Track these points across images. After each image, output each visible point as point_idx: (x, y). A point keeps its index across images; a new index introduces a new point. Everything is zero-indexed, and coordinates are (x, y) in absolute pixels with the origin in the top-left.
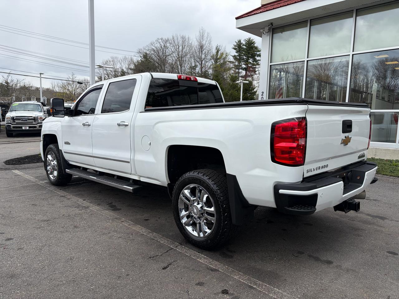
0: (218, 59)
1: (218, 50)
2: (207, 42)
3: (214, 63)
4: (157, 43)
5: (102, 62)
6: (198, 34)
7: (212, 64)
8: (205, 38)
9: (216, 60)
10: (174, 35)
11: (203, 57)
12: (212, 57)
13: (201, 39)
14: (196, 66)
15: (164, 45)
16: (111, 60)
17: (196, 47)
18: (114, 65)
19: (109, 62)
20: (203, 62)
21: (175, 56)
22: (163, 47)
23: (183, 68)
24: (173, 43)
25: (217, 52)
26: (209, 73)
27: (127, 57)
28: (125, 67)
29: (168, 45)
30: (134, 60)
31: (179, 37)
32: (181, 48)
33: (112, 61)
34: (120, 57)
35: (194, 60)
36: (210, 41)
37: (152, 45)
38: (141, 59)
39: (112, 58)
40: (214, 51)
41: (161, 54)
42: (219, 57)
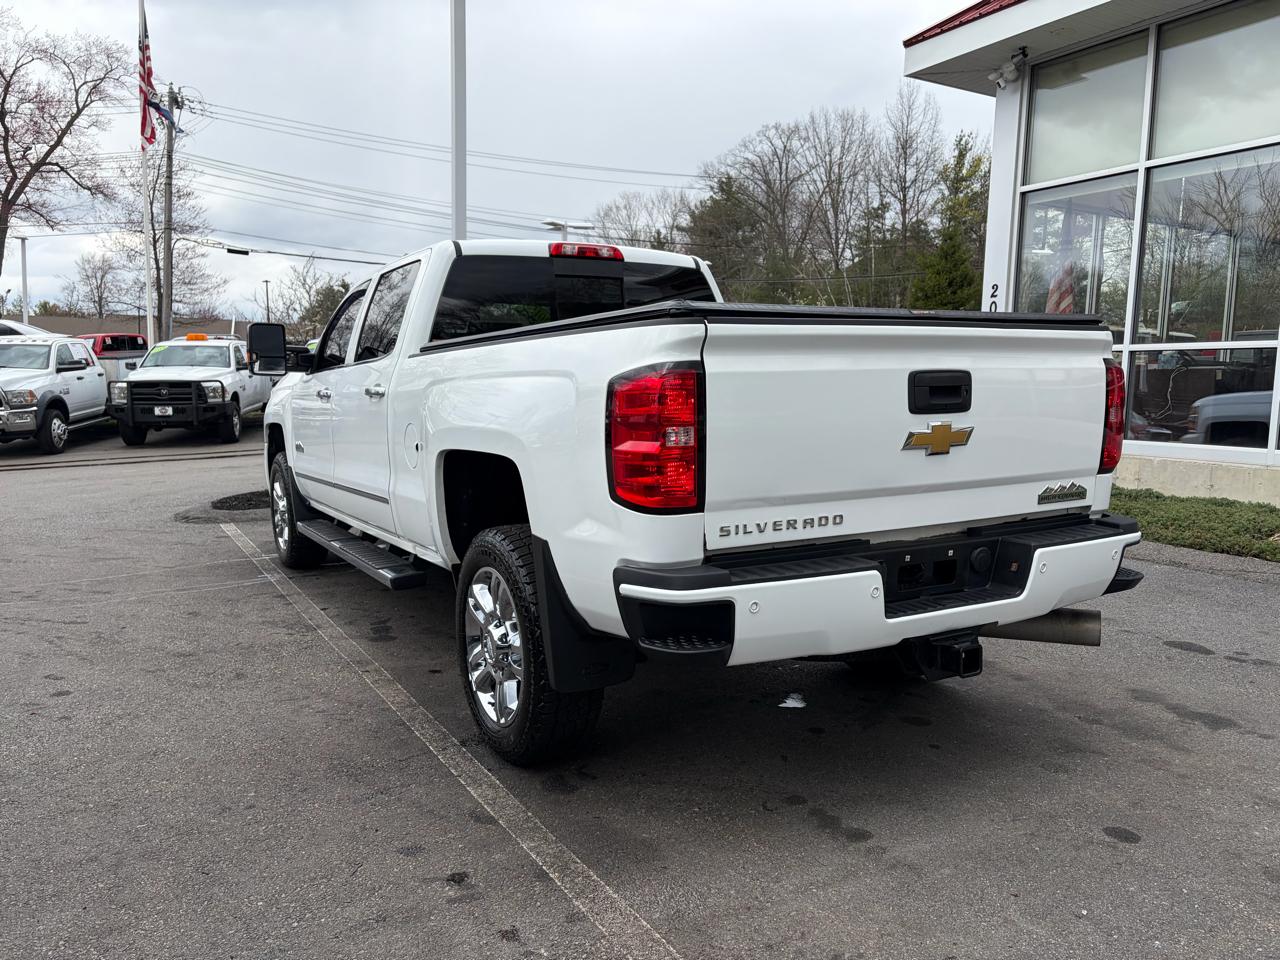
0: (964, 179)
1: (965, 150)
2: (926, 126)
3: (947, 193)
4: (761, 142)
5: (595, 211)
6: (894, 100)
7: (940, 196)
8: (917, 113)
9: (956, 182)
10: (817, 113)
11: (911, 175)
12: (940, 173)
13: (905, 118)
14: (884, 207)
15: (785, 147)
16: (621, 203)
17: (888, 144)
18: (629, 218)
19: (615, 210)
20: (911, 193)
21: (816, 177)
22: (780, 152)
23: (842, 217)
24: (811, 138)
25: (961, 156)
26: (930, 228)
27: (670, 190)
28: (663, 224)
29: (795, 143)
30: (691, 198)
31: (833, 116)
32: (837, 151)
33: (625, 207)
34: (649, 193)
35: (879, 186)
36: (933, 122)
37: (746, 146)
38: (712, 193)
39: (625, 197)
40: (949, 155)
41: (774, 175)
42: (964, 172)
